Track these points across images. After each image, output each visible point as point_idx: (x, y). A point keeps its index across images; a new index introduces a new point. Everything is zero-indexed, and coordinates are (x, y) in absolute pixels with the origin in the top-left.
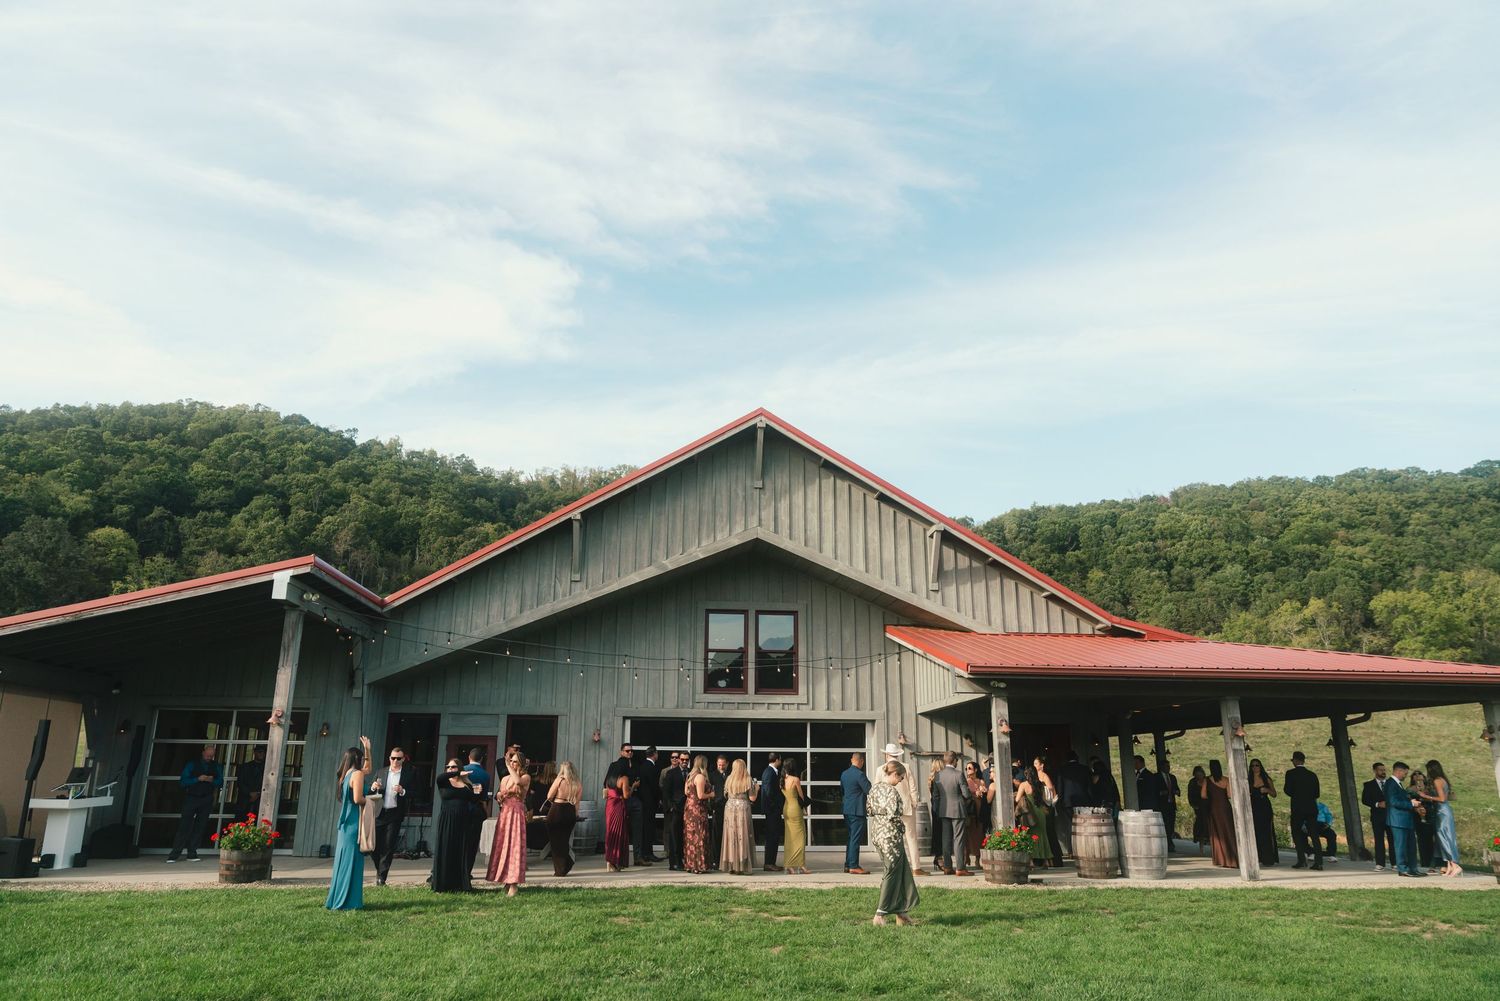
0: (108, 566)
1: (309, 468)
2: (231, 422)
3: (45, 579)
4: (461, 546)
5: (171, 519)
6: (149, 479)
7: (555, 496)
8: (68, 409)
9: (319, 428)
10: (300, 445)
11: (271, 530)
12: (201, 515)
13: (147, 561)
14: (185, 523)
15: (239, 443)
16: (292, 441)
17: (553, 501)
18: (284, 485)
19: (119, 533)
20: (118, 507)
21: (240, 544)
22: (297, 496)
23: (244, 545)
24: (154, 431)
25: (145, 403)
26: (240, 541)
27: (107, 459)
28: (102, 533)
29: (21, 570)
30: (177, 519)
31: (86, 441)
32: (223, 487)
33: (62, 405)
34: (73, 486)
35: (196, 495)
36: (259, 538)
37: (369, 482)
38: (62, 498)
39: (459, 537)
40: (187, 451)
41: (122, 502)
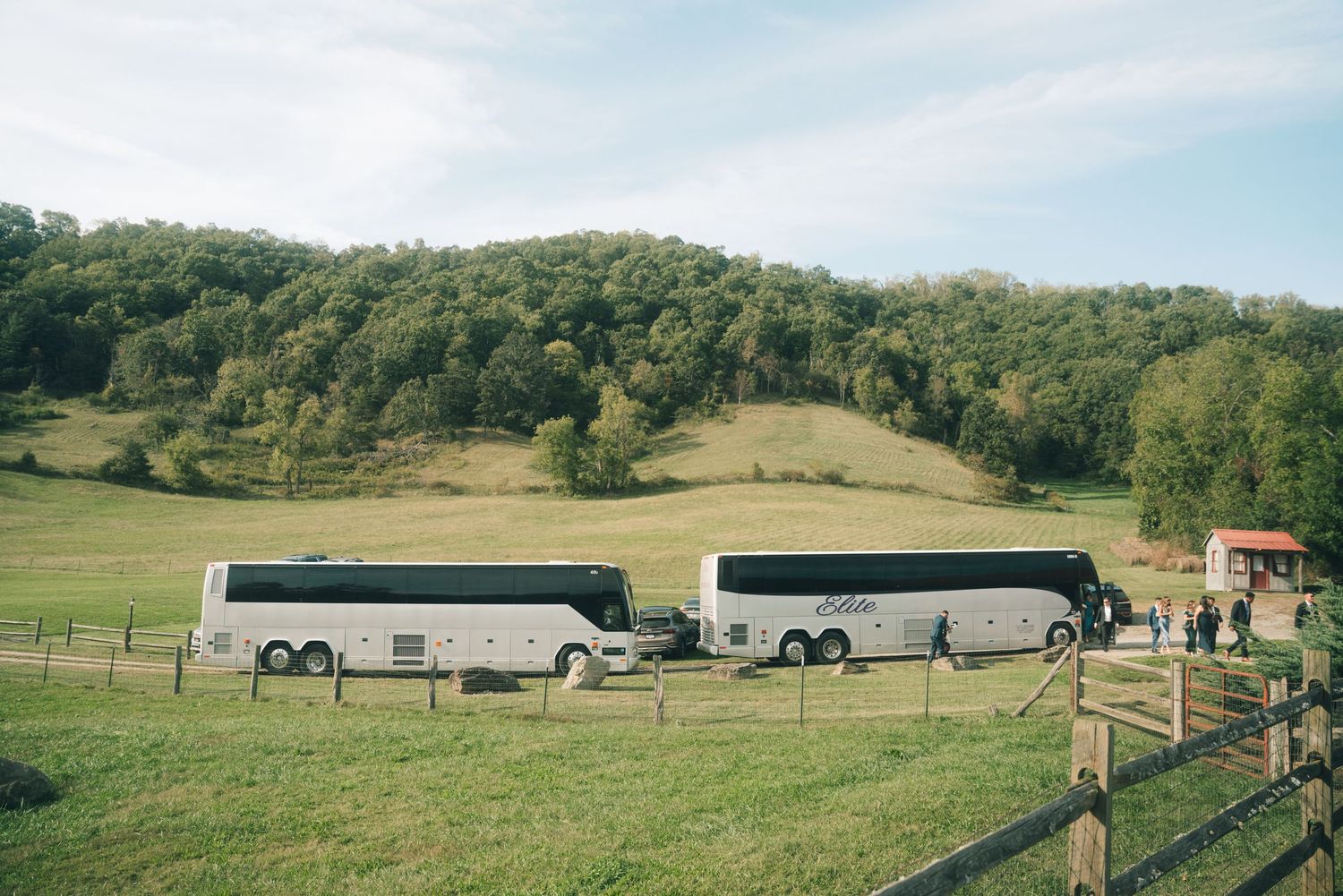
0: (564, 374)
1: (700, 282)
2: (624, 246)
3: (527, 386)
4: (854, 352)
5: (601, 333)
6: (577, 298)
7: (910, 303)
8: (498, 245)
9: (698, 247)
10: (689, 262)
11: (687, 340)
12: (624, 328)
13: (593, 370)
14: (614, 337)
15: (636, 264)
16: (680, 260)
17: (909, 308)
18: (683, 299)
19: (568, 345)
20: (562, 323)
21: (661, 354)
22: (697, 309)
23: (664, 355)
24: (565, 258)
25: (552, 236)
26: (661, 350)
27: (543, 283)
28: (553, 347)
29: (509, 378)
30: (606, 332)
31: (523, 269)
32: (634, 303)
33: (493, 242)
34: (526, 307)
35: (614, 311)
36: (677, 348)
37: (754, 293)
38: (522, 318)
39: (850, 343)
40: (598, 273)
41: (563, 318)
